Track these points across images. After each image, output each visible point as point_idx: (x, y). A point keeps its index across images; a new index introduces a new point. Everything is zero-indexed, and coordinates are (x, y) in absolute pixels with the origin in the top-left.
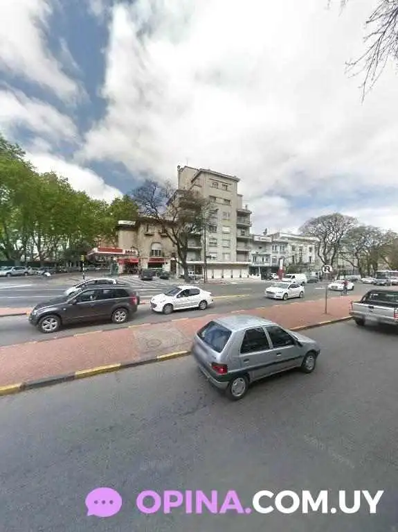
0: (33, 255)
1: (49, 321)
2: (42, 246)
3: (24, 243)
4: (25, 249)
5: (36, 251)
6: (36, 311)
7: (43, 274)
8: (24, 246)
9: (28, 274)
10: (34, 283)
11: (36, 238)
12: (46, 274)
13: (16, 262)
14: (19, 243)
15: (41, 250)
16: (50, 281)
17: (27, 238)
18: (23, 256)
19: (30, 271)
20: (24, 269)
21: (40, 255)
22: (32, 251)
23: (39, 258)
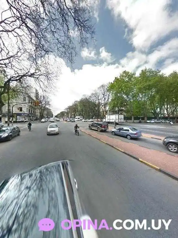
0: (164, 114)
1: (172, 146)
2: (168, 109)
3: (160, 109)
4: (161, 112)
5: (166, 112)
6: (165, 139)
7: (169, 123)
8: (160, 111)
9: (162, 123)
10: (165, 126)
11: (166, 106)
12: (170, 123)
13: (158, 117)
14: (158, 110)
15: (168, 111)
16: (173, 126)
17: (162, 107)
18: (160, 115)
19: (163, 121)
20: (160, 120)
21: (167, 114)
22: (164, 112)
23: (167, 115)
